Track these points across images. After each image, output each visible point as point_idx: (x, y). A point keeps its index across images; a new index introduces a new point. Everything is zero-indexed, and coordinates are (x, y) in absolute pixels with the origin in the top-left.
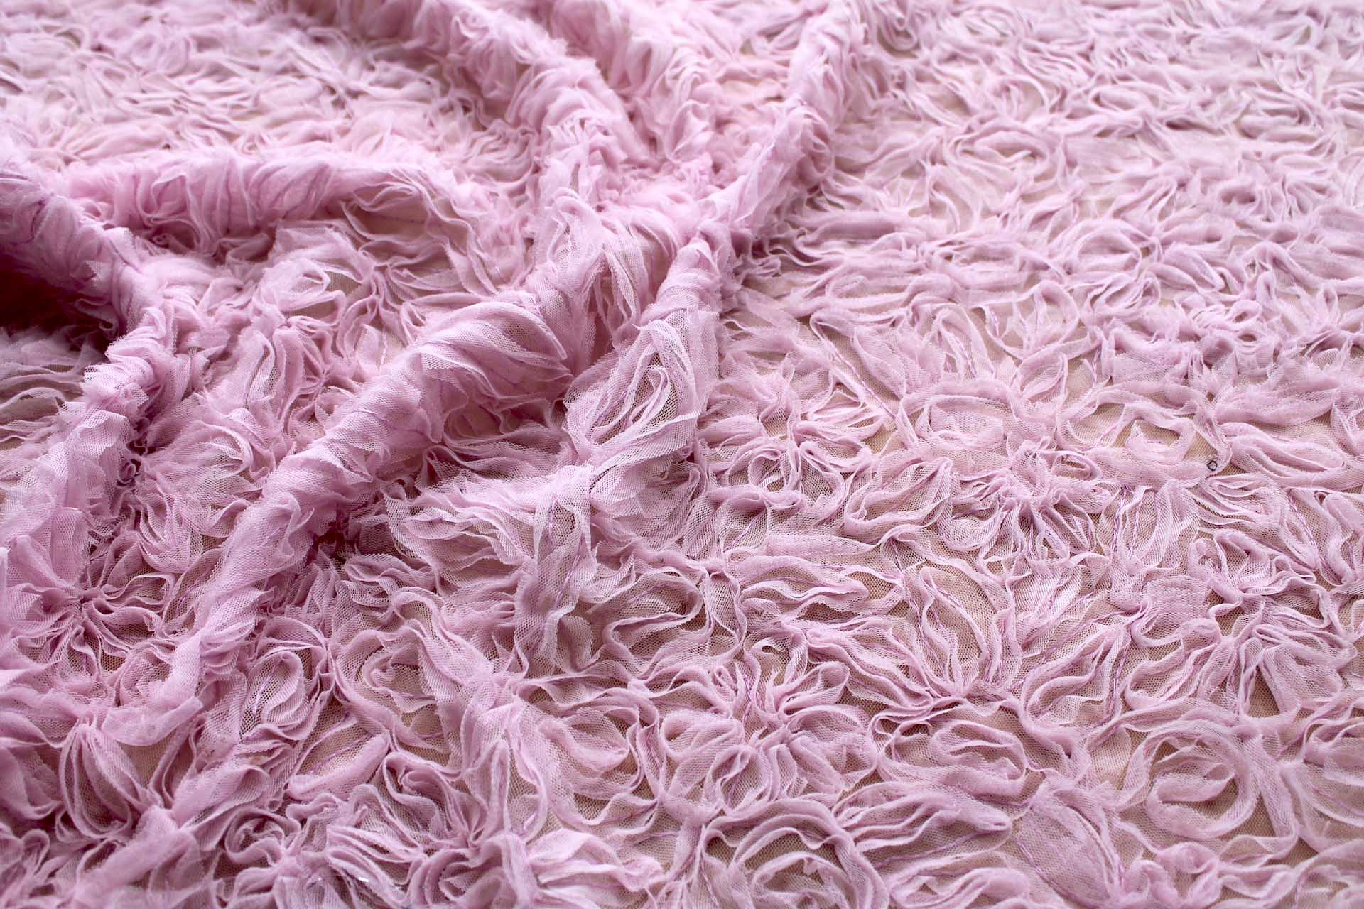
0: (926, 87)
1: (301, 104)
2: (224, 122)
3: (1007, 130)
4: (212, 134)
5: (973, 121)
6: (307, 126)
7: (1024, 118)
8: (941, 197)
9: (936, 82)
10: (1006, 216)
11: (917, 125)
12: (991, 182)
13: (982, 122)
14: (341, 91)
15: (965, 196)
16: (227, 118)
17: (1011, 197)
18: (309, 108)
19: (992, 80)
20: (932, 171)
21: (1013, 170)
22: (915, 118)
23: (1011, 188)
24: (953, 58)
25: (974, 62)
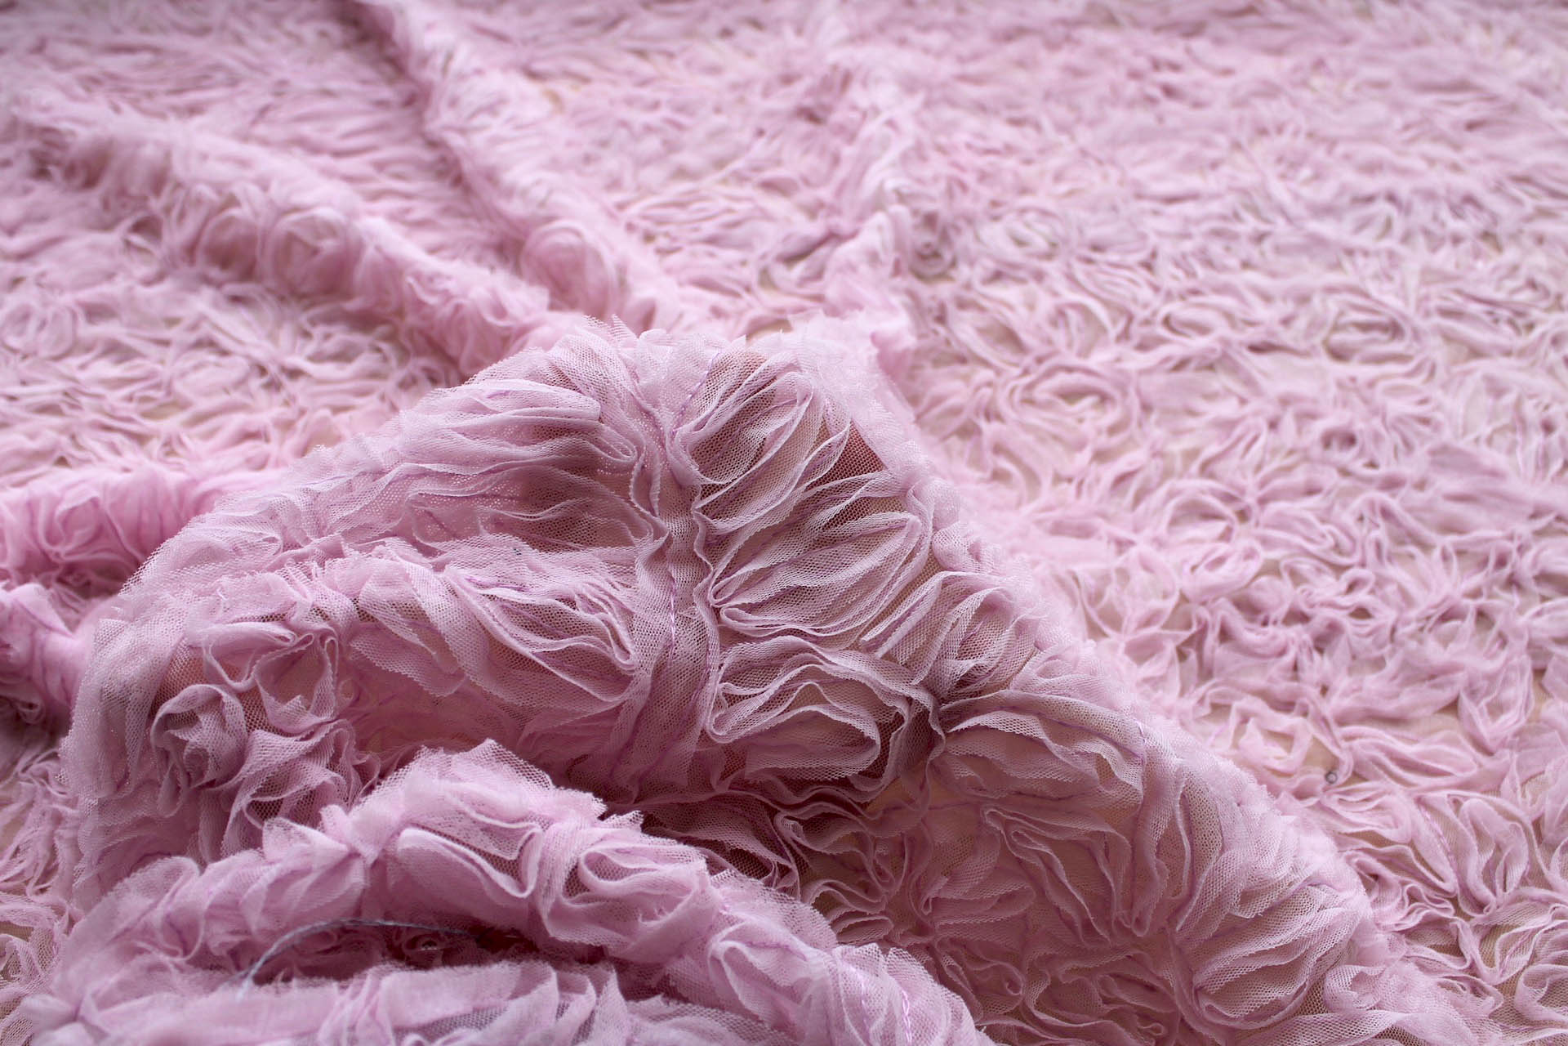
0: (968, 315)
1: (226, 391)
2: (129, 420)
3: (1070, 370)
4: (117, 438)
5: (1028, 360)
6: (236, 421)
7: (1085, 352)
8: (1005, 464)
9: (982, 309)
10: (1081, 483)
11: (963, 369)
12: (1056, 438)
13: (1040, 360)
14: (273, 369)
15: (1029, 460)
16: (135, 416)
17: (1084, 457)
18: (237, 396)
19: (1046, 304)
20: (989, 429)
21: (1081, 421)
22: (962, 360)
23: (1080, 446)
24: (997, 276)
25: (1022, 281)
